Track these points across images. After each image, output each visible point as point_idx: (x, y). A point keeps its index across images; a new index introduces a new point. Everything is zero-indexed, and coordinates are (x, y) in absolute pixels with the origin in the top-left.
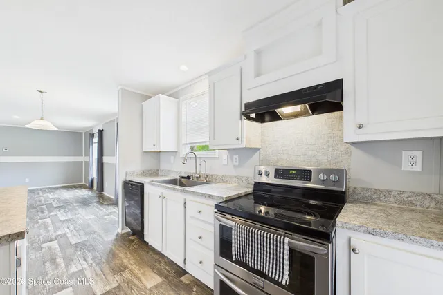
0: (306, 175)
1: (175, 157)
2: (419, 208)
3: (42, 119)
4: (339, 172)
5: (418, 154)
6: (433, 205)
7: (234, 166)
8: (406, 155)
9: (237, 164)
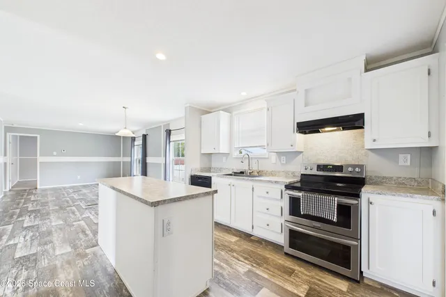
0: (339, 168)
1: (227, 159)
2: (408, 186)
3: (125, 128)
4: (361, 167)
5: (409, 156)
6: (416, 184)
7: (283, 164)
8: (401, 156)
9: (285, 162)
